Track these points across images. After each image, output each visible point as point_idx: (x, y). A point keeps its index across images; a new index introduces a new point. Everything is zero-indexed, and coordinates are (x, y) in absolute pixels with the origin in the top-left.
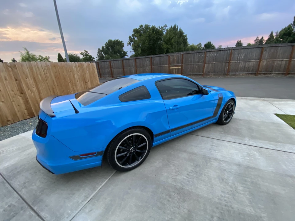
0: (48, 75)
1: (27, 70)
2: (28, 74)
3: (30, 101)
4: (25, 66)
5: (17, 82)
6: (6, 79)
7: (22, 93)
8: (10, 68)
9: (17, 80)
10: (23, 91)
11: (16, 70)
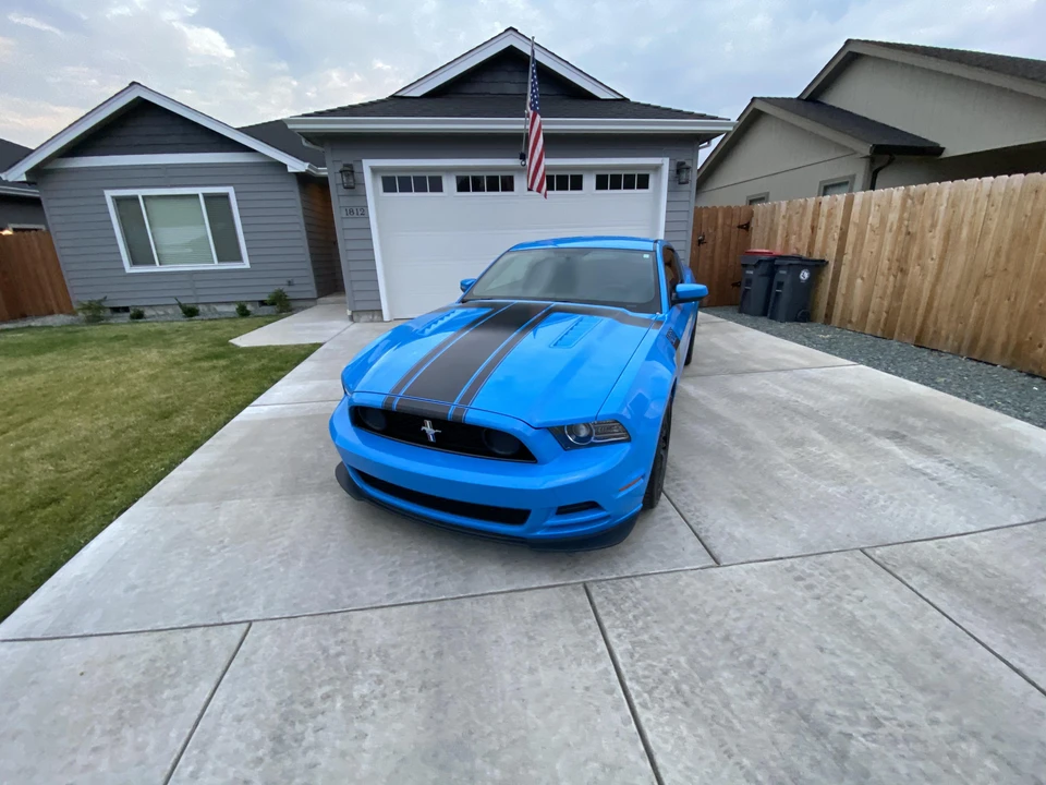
0: (993, 225)
1: (943, 208)
2: (940, 222)
3: (905, 297)
4: (945, 194)
5: (908, 237)
6: (891, 230)
7: (902, 270)
8: (910, 201)
9: (909, 233)
10: (906, 262)
11: (919, 207)
